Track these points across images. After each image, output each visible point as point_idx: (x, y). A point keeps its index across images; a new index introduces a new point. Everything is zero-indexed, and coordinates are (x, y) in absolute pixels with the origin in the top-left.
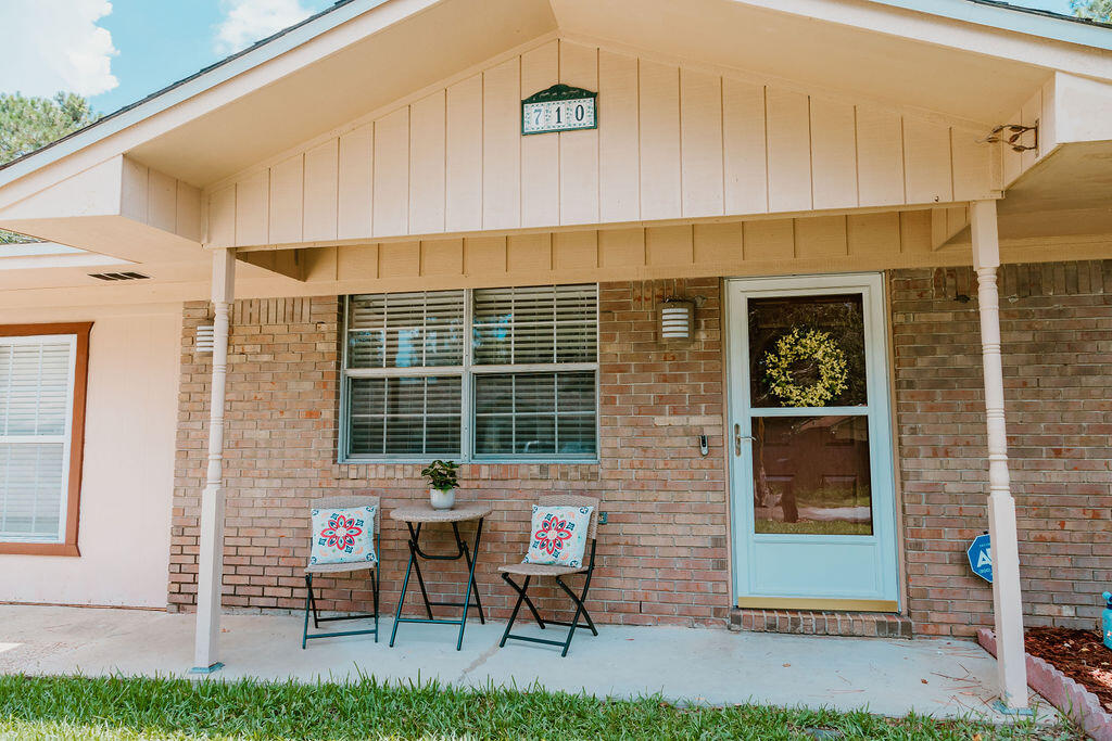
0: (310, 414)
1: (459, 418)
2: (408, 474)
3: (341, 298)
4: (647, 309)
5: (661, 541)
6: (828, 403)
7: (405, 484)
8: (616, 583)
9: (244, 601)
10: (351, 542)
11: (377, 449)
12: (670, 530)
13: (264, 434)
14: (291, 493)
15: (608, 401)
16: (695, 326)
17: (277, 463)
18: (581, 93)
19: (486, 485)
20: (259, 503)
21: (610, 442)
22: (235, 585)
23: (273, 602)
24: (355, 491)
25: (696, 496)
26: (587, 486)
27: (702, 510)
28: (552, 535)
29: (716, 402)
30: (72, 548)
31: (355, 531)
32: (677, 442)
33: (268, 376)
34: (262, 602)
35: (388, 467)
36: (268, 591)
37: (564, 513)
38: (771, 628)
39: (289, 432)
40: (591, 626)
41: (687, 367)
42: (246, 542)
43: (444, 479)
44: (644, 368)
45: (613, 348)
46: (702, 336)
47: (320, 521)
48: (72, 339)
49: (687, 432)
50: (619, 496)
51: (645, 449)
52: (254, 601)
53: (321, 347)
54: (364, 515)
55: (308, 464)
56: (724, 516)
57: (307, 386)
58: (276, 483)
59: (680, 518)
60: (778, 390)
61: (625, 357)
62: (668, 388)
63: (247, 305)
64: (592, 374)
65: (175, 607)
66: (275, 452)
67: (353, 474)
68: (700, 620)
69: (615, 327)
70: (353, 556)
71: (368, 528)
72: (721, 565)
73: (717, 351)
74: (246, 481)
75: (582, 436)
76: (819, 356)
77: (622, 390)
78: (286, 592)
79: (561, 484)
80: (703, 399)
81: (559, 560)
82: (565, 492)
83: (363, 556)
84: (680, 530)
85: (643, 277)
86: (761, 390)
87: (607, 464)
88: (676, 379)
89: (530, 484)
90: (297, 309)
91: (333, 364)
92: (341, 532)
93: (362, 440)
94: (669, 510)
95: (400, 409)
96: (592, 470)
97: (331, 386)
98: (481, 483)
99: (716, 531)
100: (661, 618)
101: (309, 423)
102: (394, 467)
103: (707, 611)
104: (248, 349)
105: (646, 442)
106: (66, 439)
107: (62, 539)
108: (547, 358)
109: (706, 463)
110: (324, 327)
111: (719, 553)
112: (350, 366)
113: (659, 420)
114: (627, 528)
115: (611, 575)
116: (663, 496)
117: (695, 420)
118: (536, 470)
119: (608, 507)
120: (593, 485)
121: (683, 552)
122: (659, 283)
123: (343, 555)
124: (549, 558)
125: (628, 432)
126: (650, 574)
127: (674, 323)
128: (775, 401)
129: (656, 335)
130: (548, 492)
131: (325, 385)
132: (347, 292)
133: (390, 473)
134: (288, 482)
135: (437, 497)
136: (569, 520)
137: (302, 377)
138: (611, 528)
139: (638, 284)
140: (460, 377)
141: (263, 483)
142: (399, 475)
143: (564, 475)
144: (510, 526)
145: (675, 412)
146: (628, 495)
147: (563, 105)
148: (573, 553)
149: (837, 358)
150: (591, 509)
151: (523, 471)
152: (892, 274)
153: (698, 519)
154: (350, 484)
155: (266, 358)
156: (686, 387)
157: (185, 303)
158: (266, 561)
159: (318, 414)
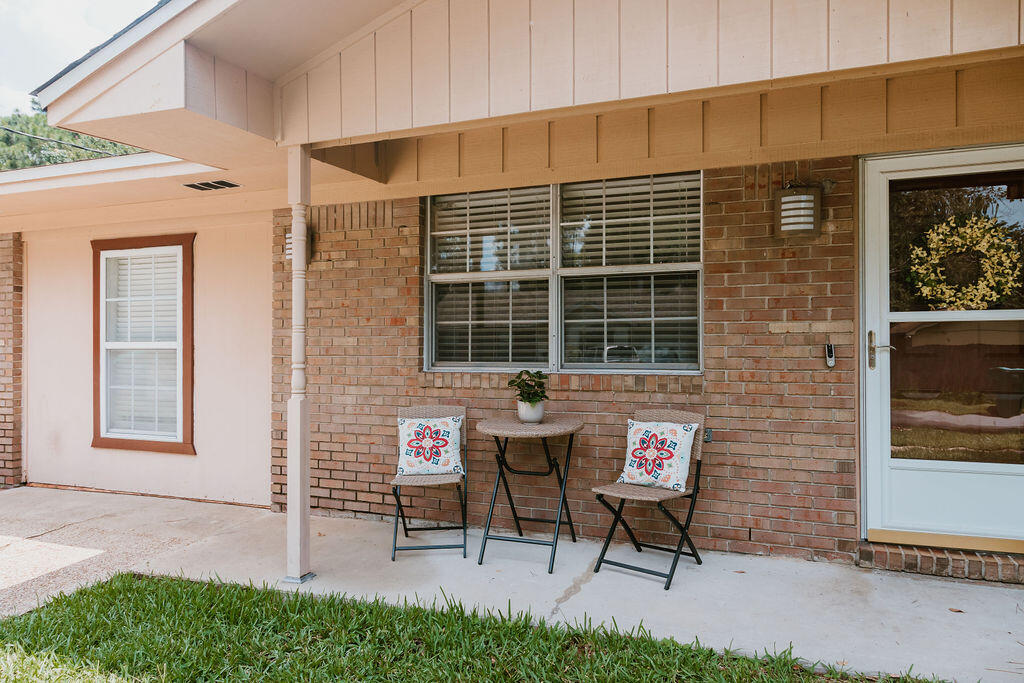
0: (395, 322)
1: (547, 325)
2: (494, 384)
3: (423, 200)
4: (763, 200)
5: (776, 463)
6: (993, 306)
7: (491, 394)
8: (722, 506)
9: (339, 505)
10: (438, 454)
11: (462, 357)
12: (786, 451)
13: (352, 341)
14: (379, 401)
15: (715, 305)
16: (821, 216)
17: (365, 371)
19: (577, 396)
20: (349, 410)
21: (715, 352)
22: (331, 489)
23: (365, 507)
24: (442, 401)
25: (819, 414)
26: (687, 400)
27: (827, 430)
28: (651, 454)
29: (847, 305)
30: (188, 447)
31: (441, 443)
32: (797, 351)
33: (353, 283)
34: (356, 506)
35: (473, 376)
36: (362, 497)
37: (663, 429)
38: (911, 568)
39: (375, 339)
40: (694, 554)
41: (810, 265)
42: (338, 447)
43: (532, 390)
44: (757, 267)
45: (719, 245)
46: (831, 228)
47: (407, 430)
48: (178, 250)
49: (809, 339)
50: (725, 411)
51: (757, 360)
52: (348, 505)
53: (404, 252)
54: (450, 426)
55: (394, 372)
56: (852, 436)
57: (392, 292)
58: (366, 390)
59: (798, 438)
60: (926, 291)
61: (733, 255)
62: (786, 290)
63: (332, 211)
64: (693, 275)
65: (278, 507)
66: (363, 359)
67: (439, 383)
68: (821, 553)
69: (722, 221)
70: (440, 469)
71: (454, 438)
72: (849, 492)
73: (848, 247)
74: (337, 388)
75: (682, 343)
76: (983, 247)
77: (731, 292)
78: (378, 499)
79: (660, 397)
80: (830, 302)
81: (659, 482)
82: (663, 406)
83: (450, 468)
84: (799, 452)
85: (758, 160)
86: (904, 291)
87: (711, 376)
88: (796, 279)
89: (624, 397)
90: (380, 213)
91: (416, 268)
92: (428, 443)
93: (448, 347)
94: (787, 428)
95: (485, 316)
96: (695, 382)
97: (415, 292)
98: (572, 396)
99: (842, 454)
100: (774, 548)
101: (394, 330)
102: (479, 375)
103: (829, 543)
104: (334, 255)
105: (759, 351)
106: (178, 345)
107: (180, 439)
108: (642, 259)
109: (832, 376)
110: (406, 231)
111: (846, 480)
112: (433, 272)
113: (775, 327)
114: (735, 447)
115: (715, 497)
116: (778, 413)
117: (820, 327)
118: (630, 382)
119: (714, 423)
120: (696, 398)
121: (803, 477)
122: (777, 166)
123: (429, 467)
124: (646, 479)
125: (737, 340)
126: (760, 499)
127: (796, 213)
128: (922, 304)
129: (774, 228)
130: (644, 406)
131: (409, 290)
132: (429, 193)
133: (476, 382)
134: (375, 391)
135: (525, 409)
136: (670, 438)
137: (386, 284)
138: (716, 447)
139: (751, 169)
140: (547, 281)
141: (353, 390)
142: (485, 384)
143: (663, 387)
144: (603, 441)
145: (794, 318)
146: (736, 411)
148: (675, 475)
149: (1007, 249)
150: (695, 426)
151: (616, 383)
153: (822, 440)
154: (436, 393)
155: (351, 264)
156: (808, 289)
157: (275, 211)
158: (358, 467)
159: (403, 321)
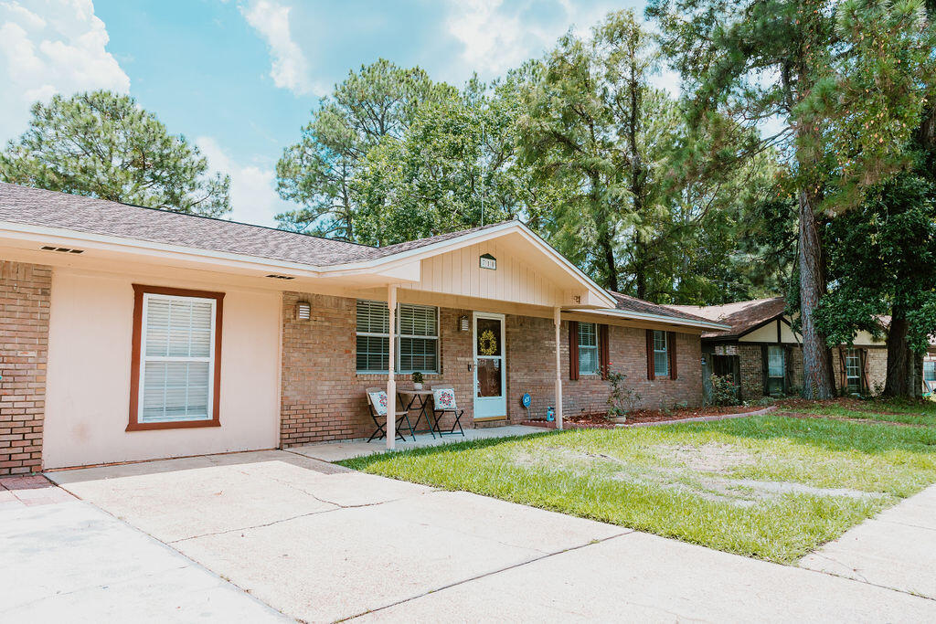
0: (346, 352)
3: (356, 300)
4: (456, 319)
6: (492, 355)
9: (320, 439)
11: (364, 368)
13: (327, 360)
14: (339, 388)
15: (445, 351)
16: (468, 326)
17: (333, 374)
18: (493, 258)
20: (325, 392)
21: (445, 366)
25: (468, 385)
27: (468, 390)
28: (447, 398)
29: (471, 353)
30: (215, 423)
32: (463, 366)
33: (328, 333)
34: (329, 438)
36: (331, 433)
37: (447, 391)
39: (338, 359)
40: (439, 431)
41: (466, 340)
42: (320, 411)
44: (454, 340)
45: (444, 332)
48: (213, 301)
49: (465, 363)
51: (455, 369)
52: (325, 438)
53: (350, 321)
55: (346, 374)
56: (472, 391)
57: (346, 339)
58: (333, 383)
59: (463, 393)
60: (482, 350)
61: (449, 335)
62: (460, 348)
64: (437, 340)
66: (332, 369)
68: (468, 427)
69: (447, 324)
72: (471, 408)
73: (472, 337)
74: (319, 383)
76: (491, 339)
77: (448, 347)
80: (468, 352)
81: (451, 407)
86: (479, 350)
87: (445, 374)
88: (462, 345)
90: (340, 303)
91: (355, 329)
93: (358, 364)
94: (460, 390)
95: (372, 351)
99: (471, 397)
101: (346, 356)
105: (455, 366)
107: (210, 417)
108: (423, 334)
109: (470, 374)
110: (351, 312)
111: (471, 404)
113: (458, 359)
117: (467, 359)
122: (459, 310)
125: (450, 363)
127: (465, 325)
128: (481, 354)
131: (352, 339)
132: (358, 297)
137: (344, 334)
139: (453, 309)
141: (327, 383)
145: (463, 356)
147: (489, 260)
148: (454, 404)
149: (495, 340)
150: (453, 389)
152: (507, 316)
153: (469, 393)
155: (327, 324)
156: (464, 348)
157: (283, 291)
158: (330, 419)
159: (350, 352)
